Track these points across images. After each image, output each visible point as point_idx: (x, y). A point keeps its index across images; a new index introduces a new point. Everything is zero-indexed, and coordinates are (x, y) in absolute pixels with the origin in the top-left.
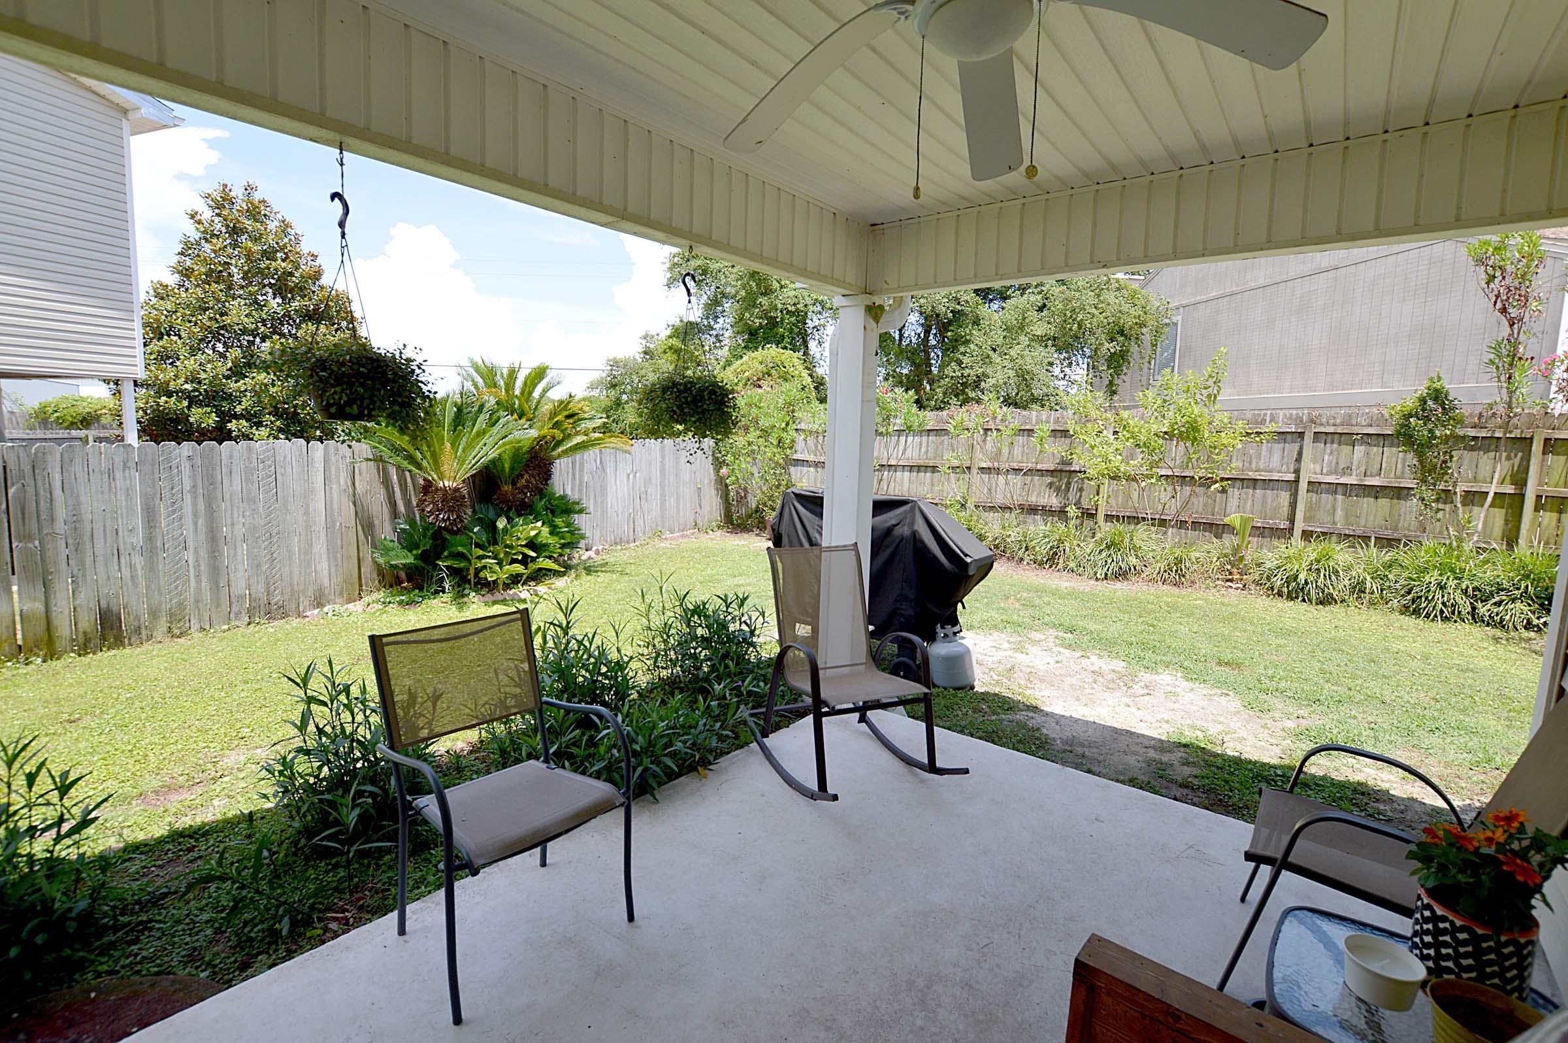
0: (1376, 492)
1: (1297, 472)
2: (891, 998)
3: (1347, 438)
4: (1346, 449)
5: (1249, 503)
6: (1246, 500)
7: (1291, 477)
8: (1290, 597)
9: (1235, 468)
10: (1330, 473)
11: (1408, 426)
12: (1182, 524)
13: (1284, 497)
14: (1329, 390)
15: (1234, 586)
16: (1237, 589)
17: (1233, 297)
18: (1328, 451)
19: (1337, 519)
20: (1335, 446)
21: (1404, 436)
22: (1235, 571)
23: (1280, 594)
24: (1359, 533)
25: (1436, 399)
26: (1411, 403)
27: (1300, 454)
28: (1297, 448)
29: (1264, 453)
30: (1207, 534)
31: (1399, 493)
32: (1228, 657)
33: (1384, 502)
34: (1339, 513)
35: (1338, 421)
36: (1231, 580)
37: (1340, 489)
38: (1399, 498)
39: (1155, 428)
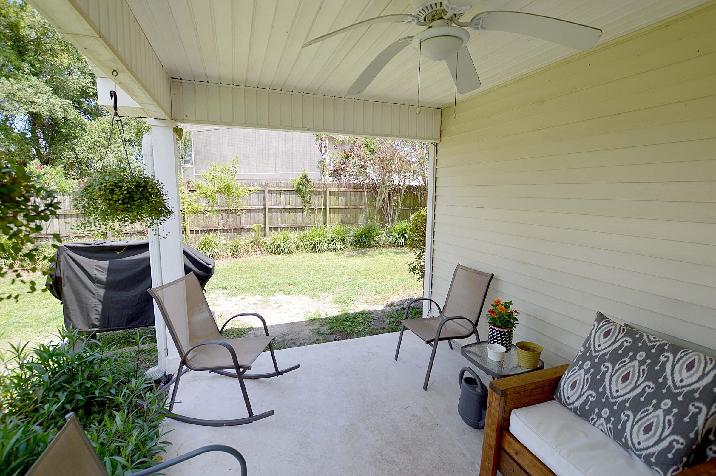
0: (289, 211)
1: (264, 205)
2: (381, 471)
3: (279, 192)
4: (278, 196)
5: (249, 219)
6: (248, 218)
7: (262, 207)
8: (279, 254)
9: (244, 205)
10: (274, 205)
11: (299, 187)
12: (225, 231)
13: (261, 215)
14: (258, 173)
15: (258, 253)
16: (260, 254)
17: (216, 131)
18: (273, 197)
19: (279, 222)
20: (275, 195)
21: (298, 191)
22: (257, 247)
23: (275, 253)
24: (286, 226)
25: (305, 178)
26: (298, 180)
27: (264, 198)
28: (263, 196)
29: (252, 199)
30: (235, 233)
31: (295, 210)
32: (290, 282)
33: (292, 214)
34: (279, 219)
35: (275, 185)
36: (256, 251)
37: (278, 211)
38: (296, 213)
39: (212, 188)
